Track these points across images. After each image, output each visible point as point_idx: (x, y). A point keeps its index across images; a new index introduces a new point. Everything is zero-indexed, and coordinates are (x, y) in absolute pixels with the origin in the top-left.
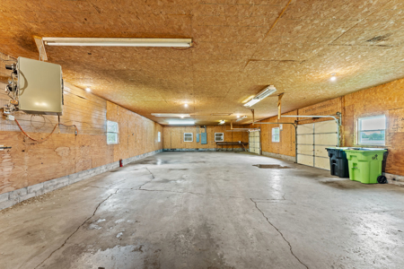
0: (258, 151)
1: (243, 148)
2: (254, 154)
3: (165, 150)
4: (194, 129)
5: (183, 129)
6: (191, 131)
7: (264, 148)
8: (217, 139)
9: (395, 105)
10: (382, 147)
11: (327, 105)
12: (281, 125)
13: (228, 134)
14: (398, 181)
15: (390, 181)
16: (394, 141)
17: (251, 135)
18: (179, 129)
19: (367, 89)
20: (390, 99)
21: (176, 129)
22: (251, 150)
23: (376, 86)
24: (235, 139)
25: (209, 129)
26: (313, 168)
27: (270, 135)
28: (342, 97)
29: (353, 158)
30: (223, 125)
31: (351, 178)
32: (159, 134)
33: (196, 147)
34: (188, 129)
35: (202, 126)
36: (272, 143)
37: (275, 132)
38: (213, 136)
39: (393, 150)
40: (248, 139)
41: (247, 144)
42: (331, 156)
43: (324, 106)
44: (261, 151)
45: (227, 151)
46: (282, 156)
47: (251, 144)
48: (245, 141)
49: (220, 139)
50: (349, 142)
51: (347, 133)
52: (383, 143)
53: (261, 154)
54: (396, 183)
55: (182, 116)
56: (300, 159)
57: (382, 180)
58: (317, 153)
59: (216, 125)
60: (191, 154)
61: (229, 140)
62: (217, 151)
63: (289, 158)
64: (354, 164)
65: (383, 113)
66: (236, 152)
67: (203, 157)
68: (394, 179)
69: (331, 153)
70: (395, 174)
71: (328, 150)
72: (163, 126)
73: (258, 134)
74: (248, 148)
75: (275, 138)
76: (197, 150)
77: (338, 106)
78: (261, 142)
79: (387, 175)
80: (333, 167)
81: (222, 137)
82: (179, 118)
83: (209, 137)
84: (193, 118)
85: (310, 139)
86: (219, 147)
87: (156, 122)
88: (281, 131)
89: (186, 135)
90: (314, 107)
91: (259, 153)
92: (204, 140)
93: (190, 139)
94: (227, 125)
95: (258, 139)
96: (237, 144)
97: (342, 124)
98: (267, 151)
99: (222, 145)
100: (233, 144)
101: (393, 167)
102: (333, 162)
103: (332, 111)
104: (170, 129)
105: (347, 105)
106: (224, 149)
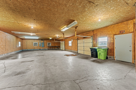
0: (64, 49)
1: (58, 48)
2: (62, 50)
3: (23, 50)
4: (38, 41)
5: (33, 41)
6: (37, 42)
7: (66, 48)
8: (48, 45)
9: (110, 34)
10: (106, 47)
11: (88, 33)
12: (72, 40)
13: (53, 43)
14: (112, 58)
15: (109, 58)
16: (110, 45)
17: (61, 43)
18: (31, 41)
19: (101, 28)
20: (109, 32)
21: (30, 41)
22: (61, 49)
23: (104, 27)
24: (55, 45)
25: (45, 41)
26: (84, 55)
27: (68, 44)
28: (93, 31)
29: (99, 51)
30: (51, 40)
31: (98, 58)
32: (20, 43)
33: (39, 48)
34: (35, 41)
35: (42, 40)
36: (69, 46)
37: (70, 42)
38: (47, 44)
39: (110, 48)
40: (60, 45)
41: (60, 47)
42: (91, 50)
43: (87, 34)
44: (65, 49)
45: (52, 49)
46: (73, 51)
47: (61, 47)
48: (59, 46)
49: (49, 45)
50: (96, 45)
51: (95, 42)
52: (106, 46)
53: (65, 50)
54: (111, 59)
55: (32, 34)
56: (79, 52)
57: (107, 58)
58: (85, 50)
59: (48, 39)
60: (37, 51)
61: (53, 45)
62: (49, 50)
63: (75, 51)
64: (100, 53)
65: (106, 36)
66: (56, 50)
67: (42, 53)
68: (110, 57)
69: (92, 49)
70: (110, 56)
71: (90, 48)
72: (22, 39)
73: (64, 43)
74: (60, 48)
75: (70, 45)
76: (40, 50)
77: (92, 34)
78: (65, 46)
79: (108, 56)
80: (92, 54)
81: (50, 44)
82: (30, 35)
83: (45, 44)
84: (37, 35)
85: (82, 45)
86: (49, 48)
87: (17, 37)
88: (72, 42)
89: (35, 43)
90: (84, 34)
91: (64, 50)
92: (43, 45)
93: (37, 45)
94: (53, 39)
95: (64, 45)
96: (56, 47)
97: (93, 40)
98: (67, 49)
99: (50, 47)
100: (55, 47)
101: (110, 53)
102: (92, 52)
103: (90, 35)
104: (26, 40)
105: (95, 33)
106: (51, 49)
